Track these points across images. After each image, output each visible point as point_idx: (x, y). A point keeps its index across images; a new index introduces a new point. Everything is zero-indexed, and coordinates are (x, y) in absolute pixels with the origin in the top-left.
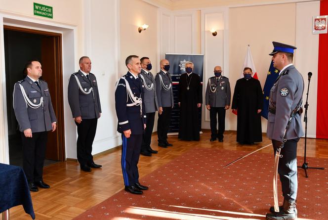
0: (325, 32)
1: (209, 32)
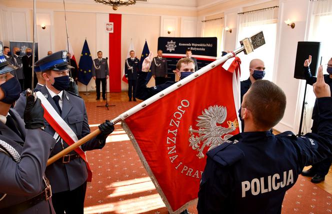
0: (112, 32)
1: (39, 26)
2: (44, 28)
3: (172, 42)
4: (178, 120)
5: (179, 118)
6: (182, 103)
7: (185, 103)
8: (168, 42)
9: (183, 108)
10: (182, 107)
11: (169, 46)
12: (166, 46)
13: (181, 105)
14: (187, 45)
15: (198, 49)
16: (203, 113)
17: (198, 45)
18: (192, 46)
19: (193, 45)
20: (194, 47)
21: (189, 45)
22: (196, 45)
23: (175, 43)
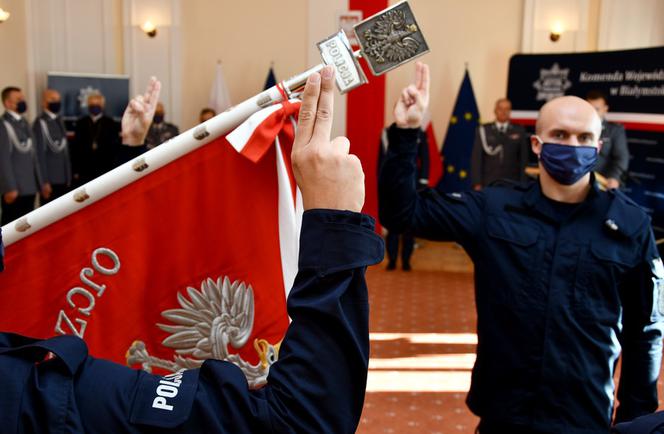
2: (152, 34)
3: (555, 70)
4: (83, 316)
5: (86, 311)
6: (94, 258)
7: (106, 260)
8: (544, 73)
9: (98, 277)
10: (96, 272)
11: (547, 83)
12: (537, 85)
13: (92, 267)
14: (610, 77)
15: (646, 91)
16: (181, 299)
17: (649, 76)
18: (625, 82)
19: (630, 76)
20: (632, 84)
21: (617, 77)
22: (640, 77)
23: (565, 72)
